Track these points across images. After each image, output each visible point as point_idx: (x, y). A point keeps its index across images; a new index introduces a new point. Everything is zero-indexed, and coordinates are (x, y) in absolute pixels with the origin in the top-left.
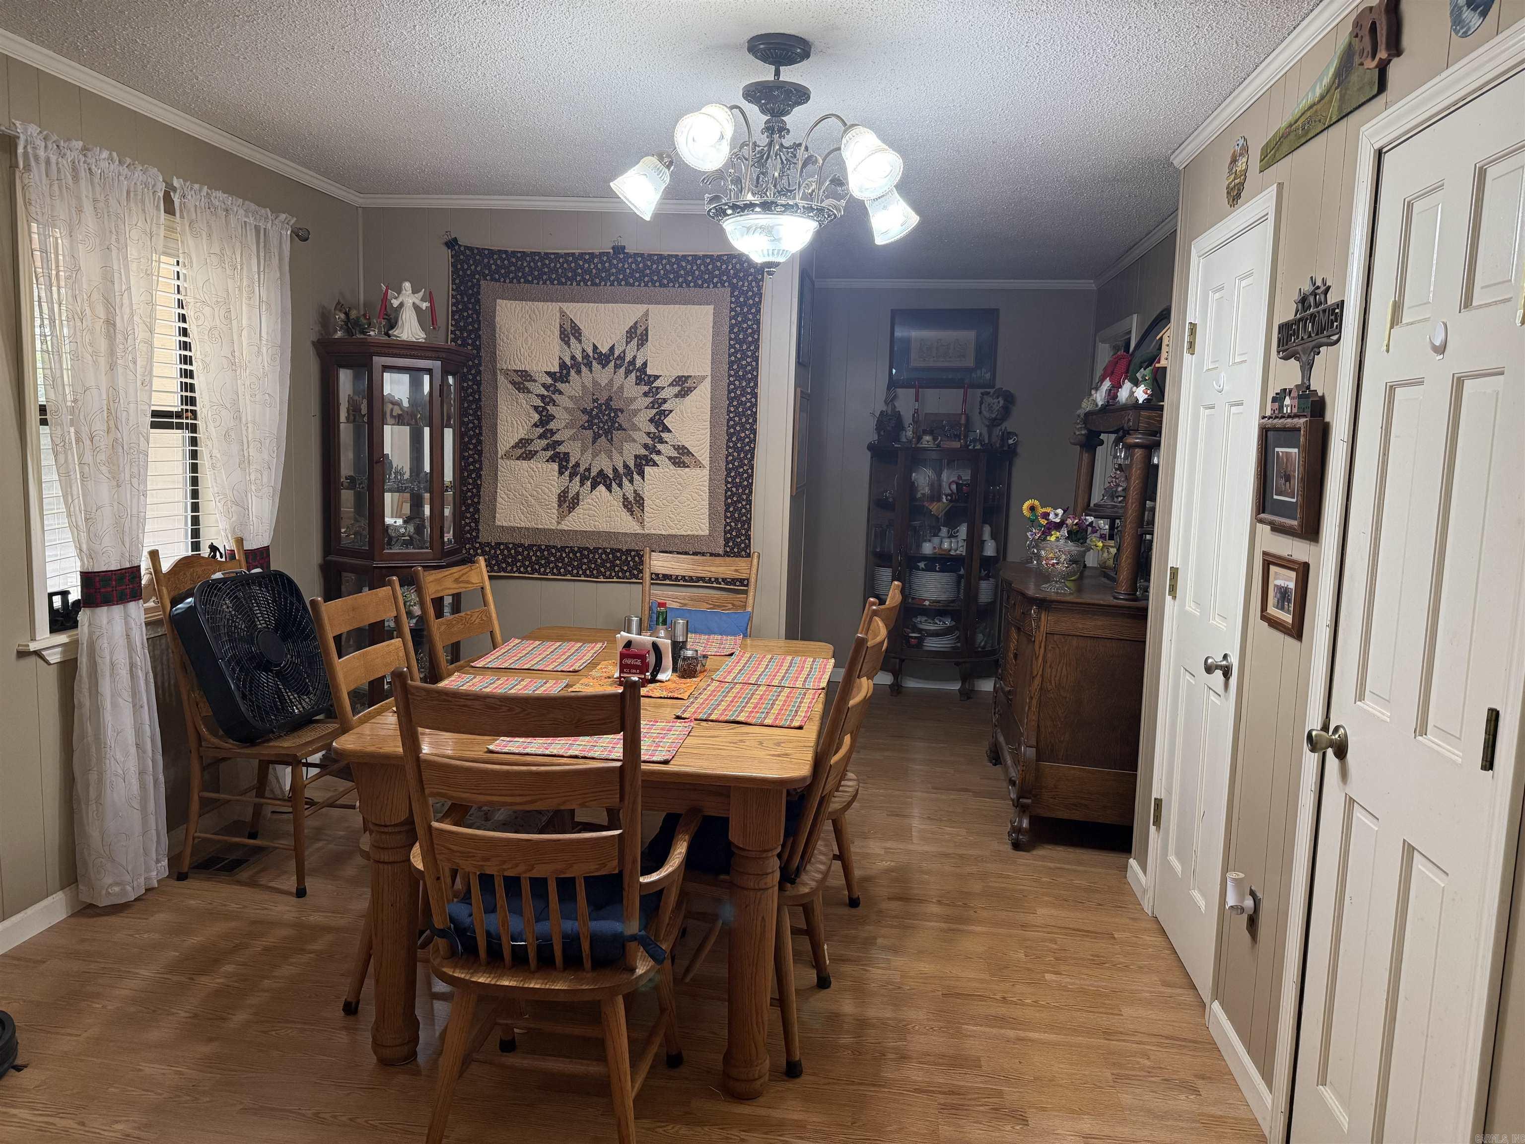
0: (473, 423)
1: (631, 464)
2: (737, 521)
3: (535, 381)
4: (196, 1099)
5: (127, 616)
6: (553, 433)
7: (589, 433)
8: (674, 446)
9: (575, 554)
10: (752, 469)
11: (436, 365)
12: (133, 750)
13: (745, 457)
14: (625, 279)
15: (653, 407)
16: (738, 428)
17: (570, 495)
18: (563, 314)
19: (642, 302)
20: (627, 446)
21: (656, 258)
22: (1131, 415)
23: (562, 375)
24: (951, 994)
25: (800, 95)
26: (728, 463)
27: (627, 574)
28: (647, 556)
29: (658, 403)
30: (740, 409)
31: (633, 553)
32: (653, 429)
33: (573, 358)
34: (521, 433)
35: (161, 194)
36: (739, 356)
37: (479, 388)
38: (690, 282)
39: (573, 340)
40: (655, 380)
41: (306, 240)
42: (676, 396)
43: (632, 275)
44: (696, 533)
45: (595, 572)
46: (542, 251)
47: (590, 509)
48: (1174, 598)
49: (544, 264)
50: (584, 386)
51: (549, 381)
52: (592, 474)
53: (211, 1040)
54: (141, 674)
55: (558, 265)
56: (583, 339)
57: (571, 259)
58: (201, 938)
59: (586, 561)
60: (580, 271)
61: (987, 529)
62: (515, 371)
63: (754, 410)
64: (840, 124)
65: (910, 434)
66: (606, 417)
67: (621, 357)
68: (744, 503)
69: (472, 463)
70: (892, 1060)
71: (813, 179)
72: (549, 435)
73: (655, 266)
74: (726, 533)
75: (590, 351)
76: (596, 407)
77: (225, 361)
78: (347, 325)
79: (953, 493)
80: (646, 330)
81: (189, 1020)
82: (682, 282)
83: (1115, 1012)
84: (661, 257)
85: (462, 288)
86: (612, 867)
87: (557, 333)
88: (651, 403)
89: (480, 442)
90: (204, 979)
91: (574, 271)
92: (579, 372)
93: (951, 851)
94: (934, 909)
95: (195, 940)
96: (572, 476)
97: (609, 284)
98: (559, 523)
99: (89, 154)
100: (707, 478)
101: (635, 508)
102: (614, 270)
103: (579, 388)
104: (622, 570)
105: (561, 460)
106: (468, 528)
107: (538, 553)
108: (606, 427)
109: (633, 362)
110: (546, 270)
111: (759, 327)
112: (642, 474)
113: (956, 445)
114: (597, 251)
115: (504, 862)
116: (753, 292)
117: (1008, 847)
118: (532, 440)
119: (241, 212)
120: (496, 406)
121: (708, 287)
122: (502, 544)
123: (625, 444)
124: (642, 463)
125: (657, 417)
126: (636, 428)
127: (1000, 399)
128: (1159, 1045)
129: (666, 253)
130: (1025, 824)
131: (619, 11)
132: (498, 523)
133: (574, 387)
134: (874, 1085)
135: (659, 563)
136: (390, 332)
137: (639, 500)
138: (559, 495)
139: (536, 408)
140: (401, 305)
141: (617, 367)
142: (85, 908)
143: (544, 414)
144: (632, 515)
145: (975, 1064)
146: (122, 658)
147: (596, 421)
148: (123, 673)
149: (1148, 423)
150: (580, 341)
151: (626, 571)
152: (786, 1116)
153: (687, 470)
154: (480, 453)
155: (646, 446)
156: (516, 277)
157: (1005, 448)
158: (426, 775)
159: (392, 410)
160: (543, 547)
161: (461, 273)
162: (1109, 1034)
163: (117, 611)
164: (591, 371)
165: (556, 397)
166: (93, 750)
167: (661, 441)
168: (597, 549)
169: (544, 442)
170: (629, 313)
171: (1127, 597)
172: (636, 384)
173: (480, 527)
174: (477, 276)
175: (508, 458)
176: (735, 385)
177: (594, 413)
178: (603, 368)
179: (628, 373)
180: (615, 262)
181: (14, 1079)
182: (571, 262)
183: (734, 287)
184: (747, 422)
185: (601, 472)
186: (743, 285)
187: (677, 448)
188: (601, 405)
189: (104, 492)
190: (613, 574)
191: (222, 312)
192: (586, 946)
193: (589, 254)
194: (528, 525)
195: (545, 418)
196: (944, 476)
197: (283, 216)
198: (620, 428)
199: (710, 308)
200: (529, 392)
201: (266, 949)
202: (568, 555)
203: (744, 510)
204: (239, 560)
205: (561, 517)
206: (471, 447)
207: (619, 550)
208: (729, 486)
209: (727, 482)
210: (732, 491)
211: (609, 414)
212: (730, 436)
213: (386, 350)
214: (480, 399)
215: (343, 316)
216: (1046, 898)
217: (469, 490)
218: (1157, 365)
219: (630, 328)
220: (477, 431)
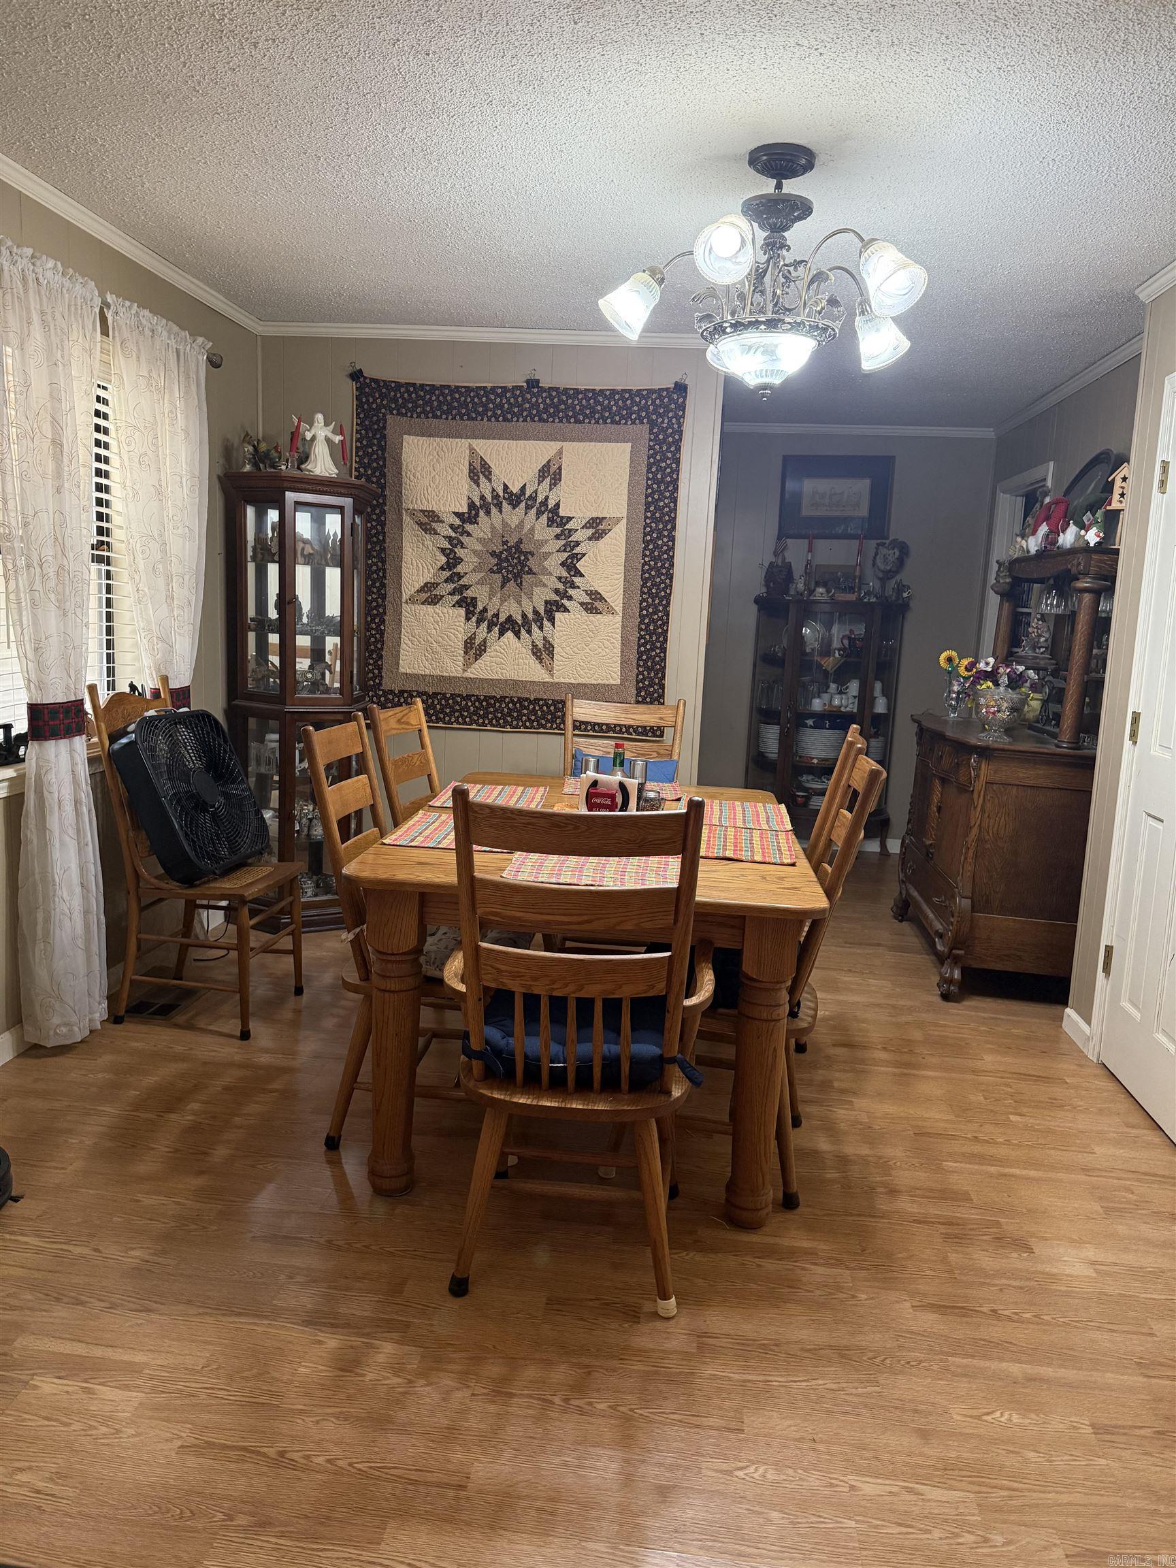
0: (377, 566)
1: (541, 610)
2: (649, 669)
3: (443, 522)
4: (204, 1228)
5: (72, 751)
6: (460, 576)
7: (497, 577)
8: (586, 591)
9: (481, 704)
10: (668, 615)
11: (347, 502)
12: (78, 890)
13: (660, 603)
14: (539, 414)
15: (565, 551)
16: (653, 573)
17: (477, 642)
18: (472, 451)
19: (556, 439)
20: (537, 591)
21: (572, 392)
22: (1081, 558)
23: (470, 516)
24: (921, 1134)
25: (802, 209)
26: (641, 609)
27: (535, 724)
28: (569, 703)
29: (571, 546)
30: (656, 554)
31: (541, 703)
32: (564, 573)
33: (482, 498)
34: (427, 577)
35: (97, 310)
36: (656, 497)
37: (383, 529)
38: (607, 418)
39: (482, 479)
40: (567, 522)
41: (218, 366)
42: (590, 539)
43: (546, 410)
44: (607, 682)
45: (501, 721)
46: (452, 384)
47: (497, 656)
48: (1135, 743)
49: (453, 398)
50: (493, 527)
51: (457, 522)
52: (501, 620)
53: (201, 1173)
54: (85, 810)
55: (469, 400)
56: (493, 478)
57: (482, 392)
58: (156, 1078)
59: (492, 710)
60: (491, 405)
61: (878, 686)
62: (421, 511)
63: (671, 554)
64: (857, 240)
65: (801, 586)
66: (515, 561)
67: (533, 498)
68: (658, 651)
69: (375, 608)
70: (881, 1193)
71: (823, 296)
72: (456, 579)
73: (570, 401)
74: (638, 682)
75: (500, 491)
76: (505, 550)
77: (152, 489)
78: (254, 458)
79: (845, 648)
80: (560, 468)
81: (170, 1154)
82: (599, 419)
83: (1088, 1150)
84: (577, 391)
85: (367, 423)
86: (659, 989)
87: (466, 471)
88: (564, 545)
89: (383, 586)
90: (173, 1117)
91: (485, 406)
92: (488, 513)
93: (883, 1001)
94: (883, 1055)
95: (150, 1081)
96: (479, 622)
97: (521, 419)
98: (464, 671)
99: (38, 263)
100: (619, 625)
101: (544, 656)
102: (527, 405)
103: (488, 530)
104: (529, 720)
105: (468, 605)
106: (371, 675)
107: (443, 702)
108: (515, 571)
109: (545, 503)
110: (456, 404)
111: (678, 466)
112: (552, 620)
113: (852, 597)
114: (510, 385)
115: (554, 982)
116: (673, 428)
117: (938, 1000)
118: (438, 584)
119: (165, 333)
120: (400, 548)
121: (626, 423)
122: (406, 691)
123: (535, 588)
124: (553, 609)
125: (569, 561)
126: (546, 572)
127: (896, 550)
128: (1138, 1180)
129: (582, 387)
130: (957, 974)
131: (630, 114)
132: (402, 670)
133: (482, 529)
134: (874, 1217)
135: (582, 710)
136: (303, 466)
137: (549, 648)
138: (466, 641)
139: (443, 550)
140: (314, 438)
141: (528, 508)
142: (30, 1049)
143: (451, 556)
144: (541, 662)
145: (966, 1197)
146: (67, 794)
147: (505, 564)
148: (69, 808)
149: (1100, 567)
150: (490, 481)
151: (534, 721)
152: (796, 1245)
153: (599, 616)
154: (384, 597)
155: (557, 591)
156: (424, 411)
157: (900, 602)
158: (479, 894)
159: (303, 549)
160: (448, 696)
161: (366, 406)
162: (1088, 1170)
163: (63, 744)
164: (501, 512)
165: (464, 539)
166: (40, 888)
167: (573, 586)
168: (503, 698)
169: (451, 586)
170: (541, 451)
171: (1070, 745)
172: (548, 526)
173: (383, 674)
174: (383, 410)
175: (413, 603)
176: (651, 527)
177: (504, 556)
178: (514, 508)
179: (539, 514)
180: (529, 396)
181: (13, 1209)
182: (483, 396)
183: (652, 424)
184: (663, 566)
185: (509, 619)
186: (663, 422)
187: (590, 593)
188: (510, 548)
189: (52, 622)
190: (520, 724)
191: (150, 438)
192: (625, 1068)
193: (501, 387)
194: (433, 672)
195: (452, 562)
196: (835, 629)
197: (200, 340)
198: (531, 572)
199: (627, 447)
200: (436, 533)
201: (227, 1089)
202: (473, 704)
203: (657, 659)
204: (165, 699)
205: (467, 665)
206: (375, 590)
207: (526, 699)
208: (642, 633)
209: (641, 629)
210: (645, 639)
211: (519, 557)
212: (645, 581)
213: (299, 486)
214: (384, 540)
215: (251, 449)
216: (989, 1046)
217: (373, 636)
218: (1108, 508)
219: (543, 467)
220: (381, 574)
